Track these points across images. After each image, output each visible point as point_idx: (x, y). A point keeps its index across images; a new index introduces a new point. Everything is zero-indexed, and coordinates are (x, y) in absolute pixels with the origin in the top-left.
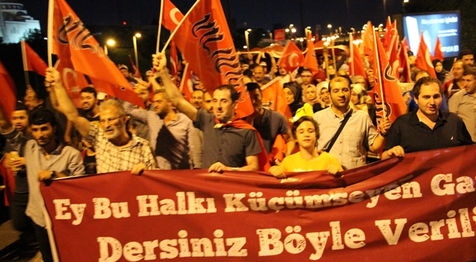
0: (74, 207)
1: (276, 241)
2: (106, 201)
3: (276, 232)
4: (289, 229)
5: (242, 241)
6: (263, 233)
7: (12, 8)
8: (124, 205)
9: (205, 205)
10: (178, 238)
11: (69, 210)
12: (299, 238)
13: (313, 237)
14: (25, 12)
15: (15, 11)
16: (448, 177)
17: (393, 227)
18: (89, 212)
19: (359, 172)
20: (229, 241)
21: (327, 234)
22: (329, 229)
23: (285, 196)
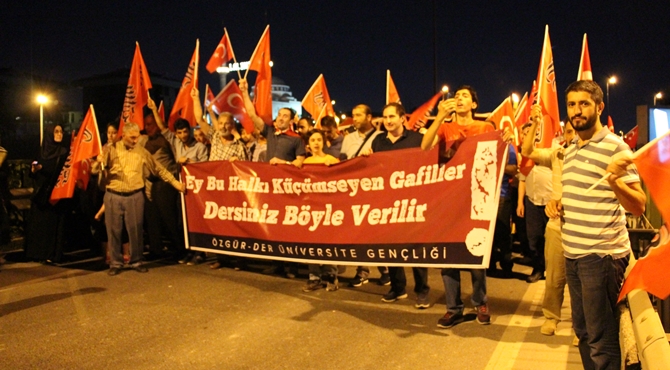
0: (197, 182)
1: (294, 215)
2: (214, 178)
3: (295, 209)
4: (303, 207)
5: (276, 213)
6: (289, 208)
7: (280, 89)
8: (222, 182)
9: (264, 187)
10: (242, 206)
11: (194, 183)
12: (307, 214)
13: (315, 213)
14: (290, 94)
15: (281, 93)
16: (401, 174)
17: (361, 210)
18: (205, 185)
19: (333, 168)
20: (270, 212)
21: (323, 213)
22: (325, 209)
23: (303, 182)
